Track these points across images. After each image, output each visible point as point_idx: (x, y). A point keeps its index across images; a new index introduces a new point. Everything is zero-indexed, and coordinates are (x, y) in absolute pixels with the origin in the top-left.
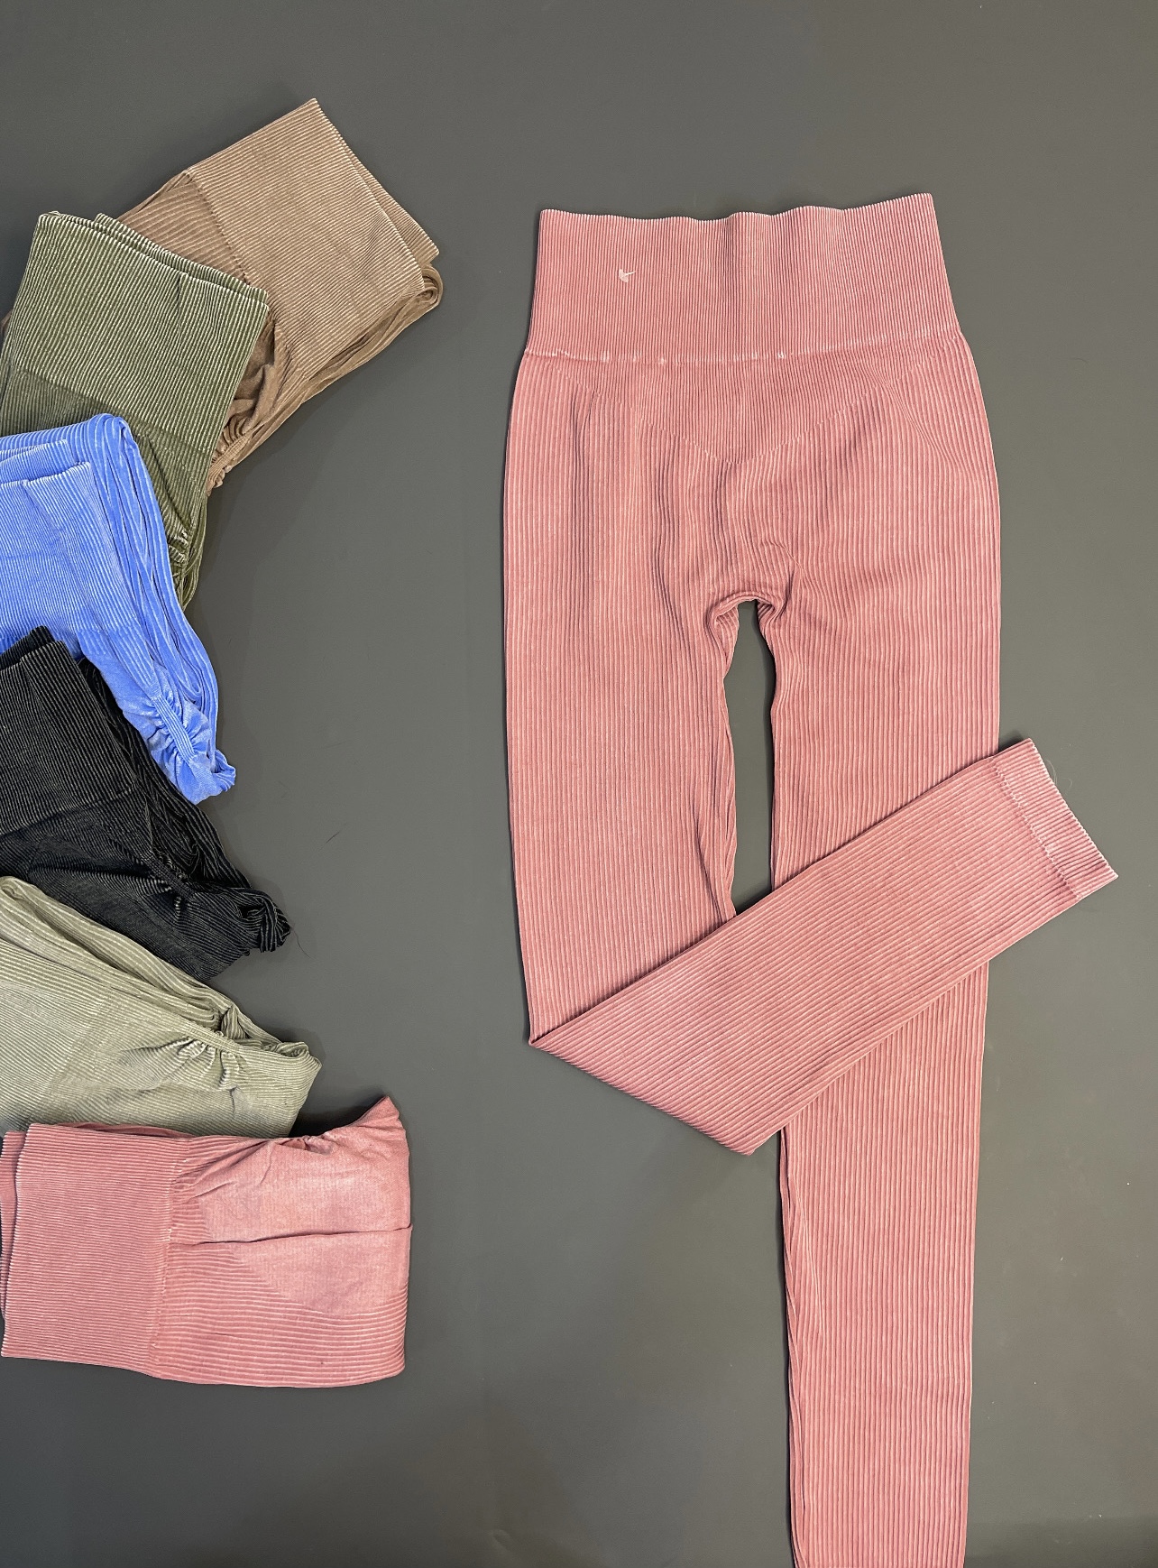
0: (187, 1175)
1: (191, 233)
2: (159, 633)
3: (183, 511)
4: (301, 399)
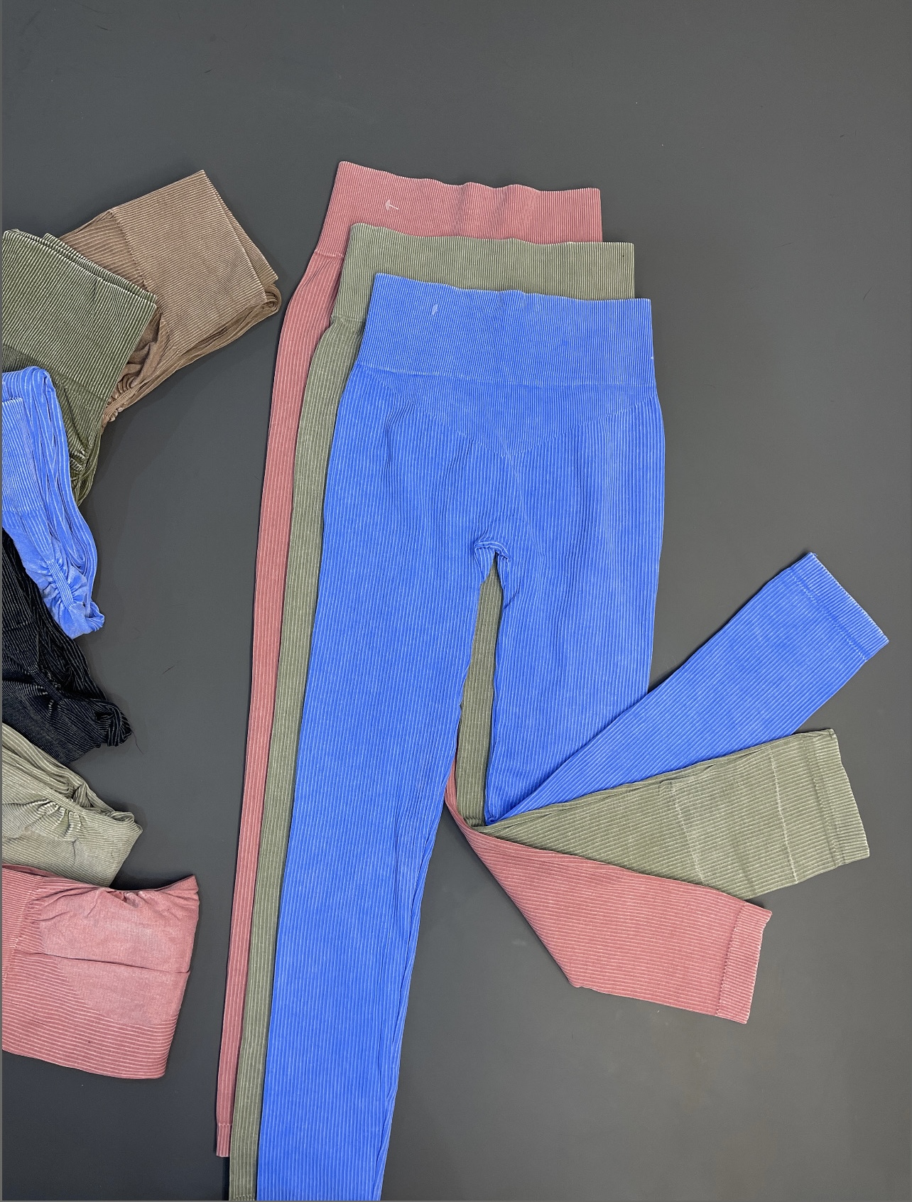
1: (110, 251)
2: (57, 518)
3: (83, 436)
4: (176, 367)
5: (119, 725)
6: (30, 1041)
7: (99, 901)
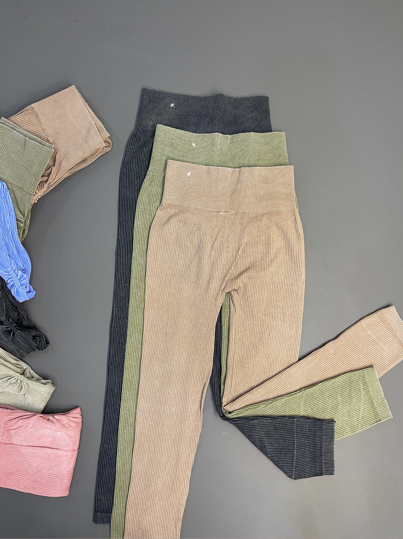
0: (9, 421)
1: (32, 124)
3: (22, 211)
4: (64, 177)
5: (43, 341)
6: (9, 481)
7: (37, 421)
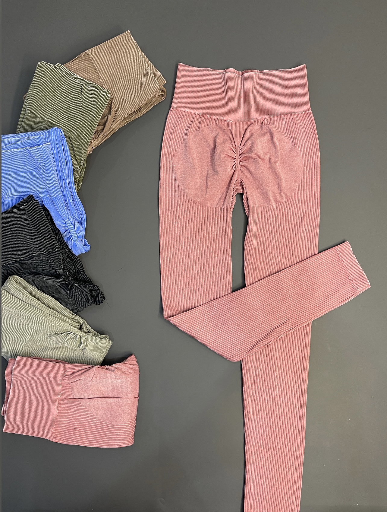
0: (67, 376)
1: (87, 71)
2: (69, 200)
3: (79, 160)
4: (119, 127)
5: (100, 295)
6: (73, 438)
7: (95, 372)
